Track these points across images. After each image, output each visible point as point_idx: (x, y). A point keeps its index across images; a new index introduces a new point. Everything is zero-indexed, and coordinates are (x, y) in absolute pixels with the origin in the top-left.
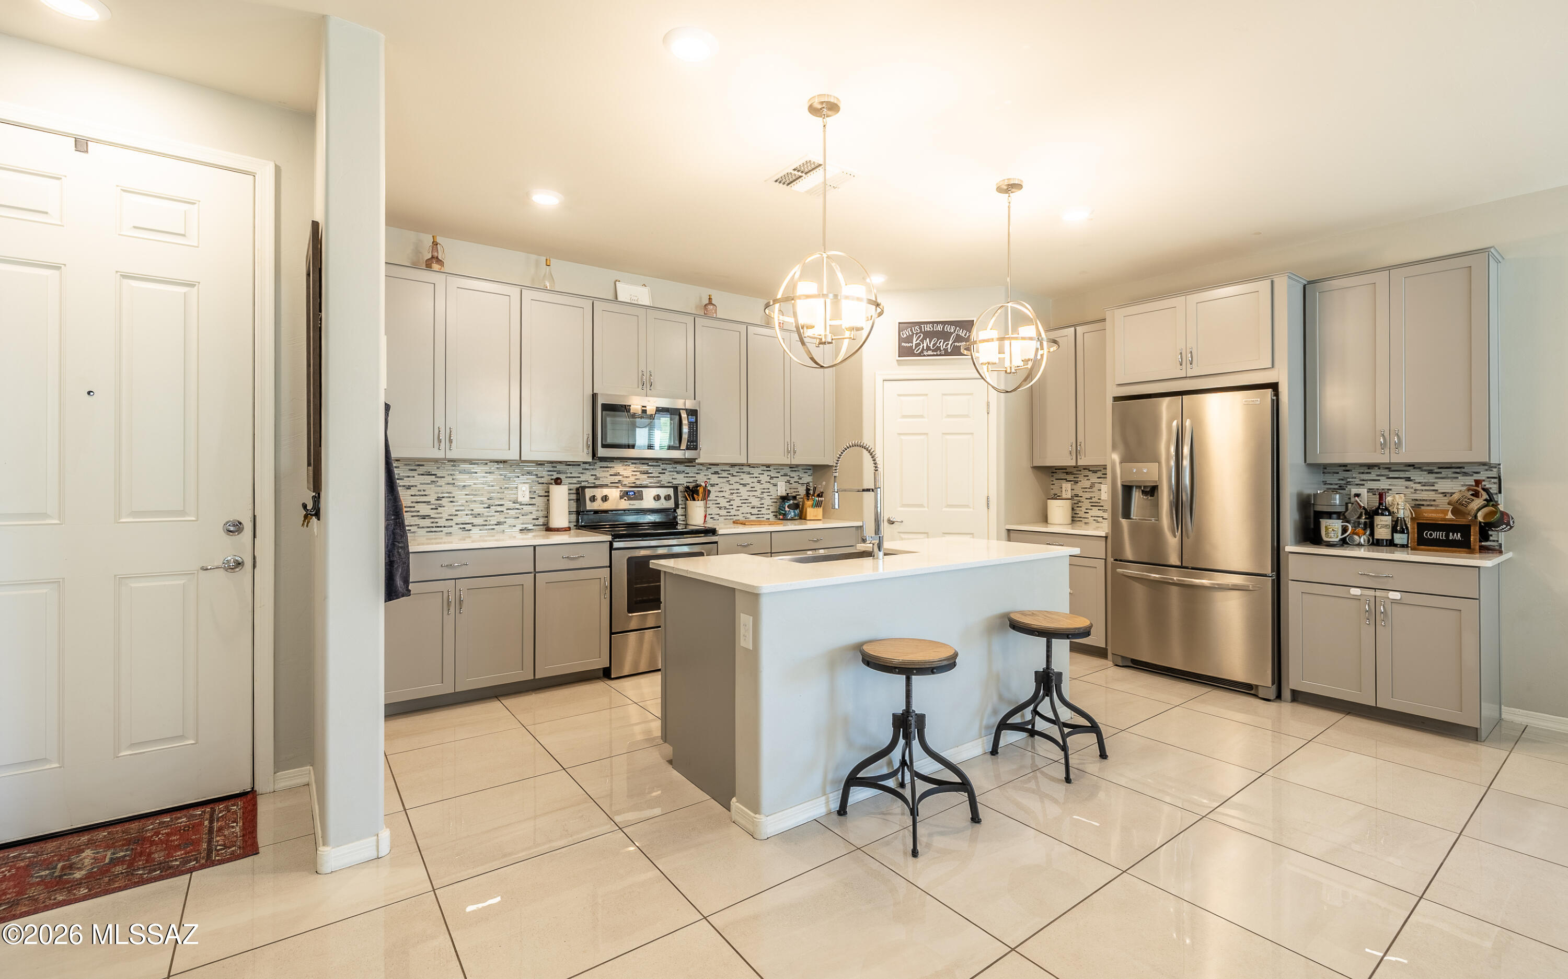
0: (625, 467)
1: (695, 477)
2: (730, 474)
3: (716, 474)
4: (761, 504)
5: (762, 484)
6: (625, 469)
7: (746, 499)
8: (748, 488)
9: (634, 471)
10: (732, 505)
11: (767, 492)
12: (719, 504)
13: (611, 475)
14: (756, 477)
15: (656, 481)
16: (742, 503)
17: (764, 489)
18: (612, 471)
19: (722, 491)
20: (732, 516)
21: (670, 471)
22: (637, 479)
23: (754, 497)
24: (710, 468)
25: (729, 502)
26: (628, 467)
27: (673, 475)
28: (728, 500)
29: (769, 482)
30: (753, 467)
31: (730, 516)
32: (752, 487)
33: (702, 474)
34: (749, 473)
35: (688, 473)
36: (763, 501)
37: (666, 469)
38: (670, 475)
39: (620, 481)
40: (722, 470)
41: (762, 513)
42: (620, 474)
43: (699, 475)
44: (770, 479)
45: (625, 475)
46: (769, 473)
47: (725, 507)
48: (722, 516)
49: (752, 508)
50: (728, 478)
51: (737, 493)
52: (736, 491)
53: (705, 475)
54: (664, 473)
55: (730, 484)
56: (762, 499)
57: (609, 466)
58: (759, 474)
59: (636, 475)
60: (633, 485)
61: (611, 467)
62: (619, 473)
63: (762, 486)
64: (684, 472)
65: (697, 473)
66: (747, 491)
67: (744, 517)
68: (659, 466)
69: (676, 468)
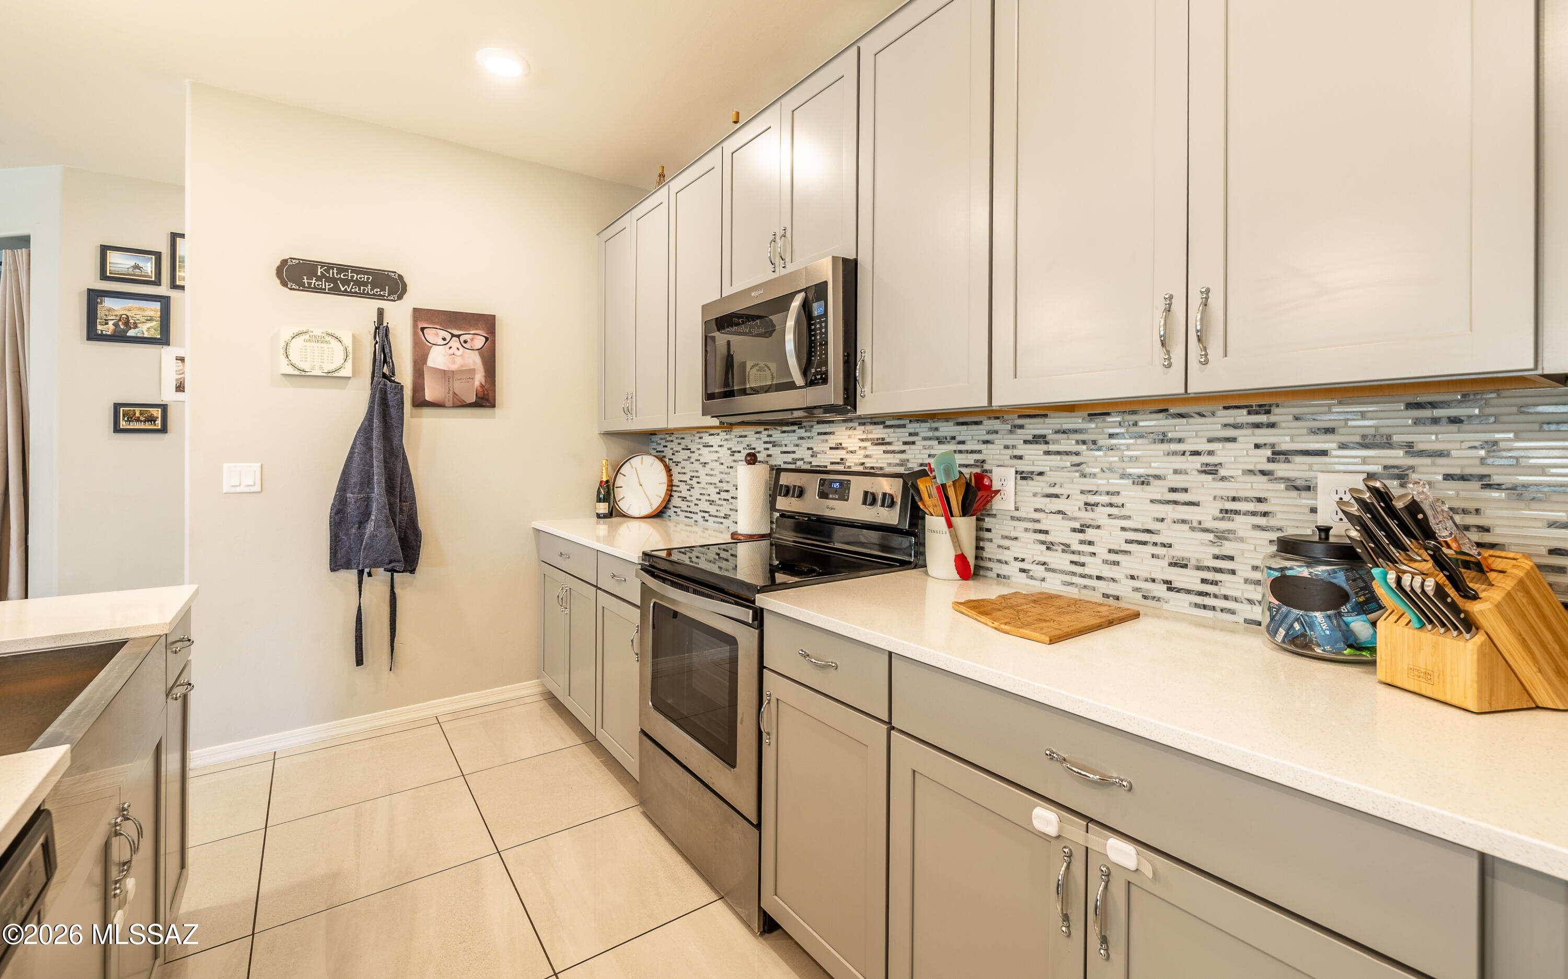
0: (850, 432)
1: (980, 452)
2: (1084, 442)
3: (1037, 443)
4: (1216, 557)
5: (1223, 479)
6: (849, 437)
7: (1148, 531)
8: (1158, 490)
9: (862, 440)
10: (1090, 543)
11: (1254, 514)
12: (1046, 532)
13: (831, 448)
14: (1196, 453)
15: (898, 461)
16: (1127, 542)
17: (1234, 499)
18: (833, 440)
19: (1057, 496)
20: (1090, 577)
21: (925, 439)
22: (867, 456)
23: (1186, 527)
24: (1021, 427)
25: (1081, 531)
26: (855, 432)
27: (931, 447)
28: (1077, 525)
29: (1263, 473)
30: (1181, 416)
31: (1083, 576)
32: (1173, 490)
33: (1000, 441)
34: (1164, 439)
35: (963, 442)
36: (1228, 548)
37: (916, 434)
38: (925, 448)
39: (842, 459)
40: (1057, 432)
41: (1224, 591)
42: (843, 445)
43: (990, 446)
44: (1270, 460)
45: (850, 449)
46: (1264, 436)
47: (1068, 546)
48: (1054, 571)
49: (1171, 564)
50: (1077, 454)
51: (1111, 505)
52: (1105, 499)
53: (1006, 447)
54: (913, 443)
55: (1084, 476)
56: (1221, 536)
57: (828, 430)
58: (1210, 441)
59: (865, 448)
60: (860, 469)
61: (830, 433)
62: (841, 444)
63: (1228, 489)
64: (953, 438)
65: (986, 442)
66: (1152, 501)
67: (1136, 590)
68: (904, 426)
69: (937, 429)
